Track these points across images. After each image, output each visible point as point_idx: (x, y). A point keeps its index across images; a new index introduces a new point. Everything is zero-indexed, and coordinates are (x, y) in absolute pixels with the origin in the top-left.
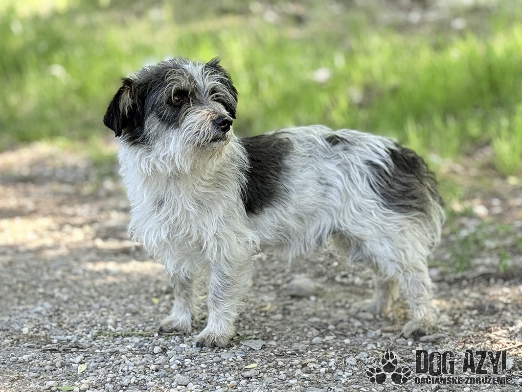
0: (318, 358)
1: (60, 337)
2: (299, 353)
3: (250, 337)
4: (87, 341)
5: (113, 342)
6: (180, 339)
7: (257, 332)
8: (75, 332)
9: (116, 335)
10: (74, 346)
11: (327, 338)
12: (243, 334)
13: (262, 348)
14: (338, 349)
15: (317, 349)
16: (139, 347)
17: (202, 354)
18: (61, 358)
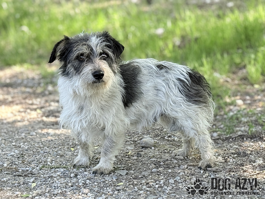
0: (154, 180)
1: (23, 169)
2: (145, 177)
3: (120, 168)
4: (37, 171)
5: (50, 171)
6: (84, 169)
7: (124, 166)
8: (31, 166)
9: (52, 168)
10: (30, 173)
11: (160, 169)
12: (117, 167)
13: (126, 174)
14: (165, 175)
15: (154, 175)
16: (63, 174)
17: (95, 178)
18: (23, 180)
